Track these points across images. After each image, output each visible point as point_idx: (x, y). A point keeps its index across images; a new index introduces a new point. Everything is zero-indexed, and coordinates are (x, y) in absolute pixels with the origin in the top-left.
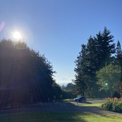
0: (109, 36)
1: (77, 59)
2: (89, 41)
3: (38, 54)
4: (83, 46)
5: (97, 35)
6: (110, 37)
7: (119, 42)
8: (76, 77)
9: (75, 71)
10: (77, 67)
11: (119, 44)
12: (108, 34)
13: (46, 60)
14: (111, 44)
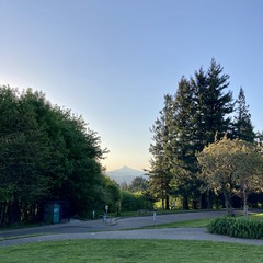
0: (220, 76)
4: (168, 98)
5: (197, 74)
7: (241, 89)
8: (153, 164)
9: (151, 150)
10: (154, 143)
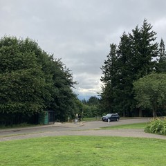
0: (149, 32)
1: (104, 65)
2: (122, 39)
3: (51, 57)
4: (113, 47)
5: (133, 31)
6: (151, 33)
7: (162, 41)
8: (103, 89)
9: (101, 80)
10: (103, 76)
11: (162, 44)
12: (149, 29)
13: (63, 66)
14: (152, 43)
